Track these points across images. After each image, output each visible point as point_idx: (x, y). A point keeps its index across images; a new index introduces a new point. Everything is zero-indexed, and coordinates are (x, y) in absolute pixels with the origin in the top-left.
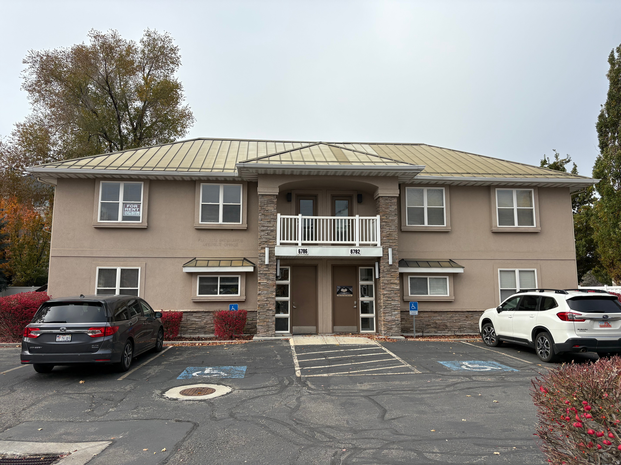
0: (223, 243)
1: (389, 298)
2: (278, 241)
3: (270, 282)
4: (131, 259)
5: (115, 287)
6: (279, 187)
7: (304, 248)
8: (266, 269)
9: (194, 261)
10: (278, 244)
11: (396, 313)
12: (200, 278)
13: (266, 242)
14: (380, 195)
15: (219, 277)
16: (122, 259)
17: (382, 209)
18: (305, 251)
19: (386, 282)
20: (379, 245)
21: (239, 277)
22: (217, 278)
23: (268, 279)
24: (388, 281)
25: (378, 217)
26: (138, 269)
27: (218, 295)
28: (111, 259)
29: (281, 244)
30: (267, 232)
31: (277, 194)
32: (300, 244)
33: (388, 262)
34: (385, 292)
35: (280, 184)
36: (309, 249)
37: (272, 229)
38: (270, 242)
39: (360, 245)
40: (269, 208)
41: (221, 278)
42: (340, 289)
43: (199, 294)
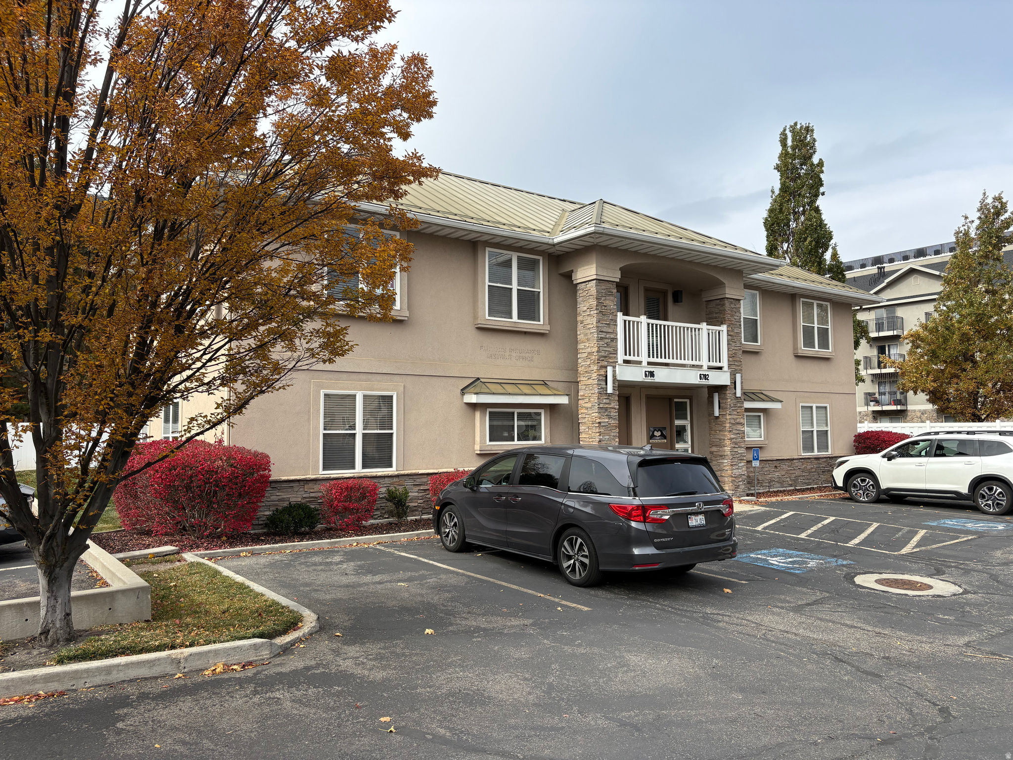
0: (514, 354)
1: (736, 444)
2: (621, 357)
3: (613, 422)
4: (379, 377)
5: (355, 429)
6: (621, 269)
7: (651, 369)
8: (607, 401)
9: (475, 384)
10: (620, 361)
11: (743, 464)
12: (490, 413)
13: (605, 357)
14: (727, 296)
15: (516, 411)
16: (364, 377)
17: (728, 316)
18: (652, 374)
19: (732, 421)
20: (726, 368)
21: (542, 411)
22: (513, 413)
23: (610, 417)
24: (734, 419)
25: (724, 328)
26: (392, 396)
27: (516, 442)
28: (345, 376)
29: (626, 362)
30: (606, 341)
31: (618, 280)
32: (645, 364)
33: (735, 393)
34: (733, 436)
35: (622, 266)
36: (657, 370)
37: (612, 336)
38: (610, 358)
39: (710, 368)
40: (607, 302)
41: (519, 414)
42: (653, 432)
43: (490, 440)
